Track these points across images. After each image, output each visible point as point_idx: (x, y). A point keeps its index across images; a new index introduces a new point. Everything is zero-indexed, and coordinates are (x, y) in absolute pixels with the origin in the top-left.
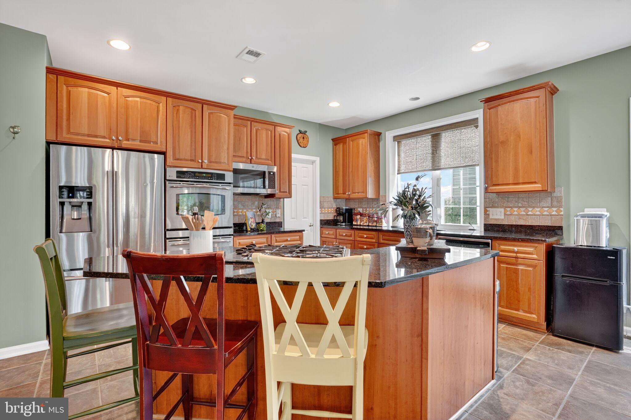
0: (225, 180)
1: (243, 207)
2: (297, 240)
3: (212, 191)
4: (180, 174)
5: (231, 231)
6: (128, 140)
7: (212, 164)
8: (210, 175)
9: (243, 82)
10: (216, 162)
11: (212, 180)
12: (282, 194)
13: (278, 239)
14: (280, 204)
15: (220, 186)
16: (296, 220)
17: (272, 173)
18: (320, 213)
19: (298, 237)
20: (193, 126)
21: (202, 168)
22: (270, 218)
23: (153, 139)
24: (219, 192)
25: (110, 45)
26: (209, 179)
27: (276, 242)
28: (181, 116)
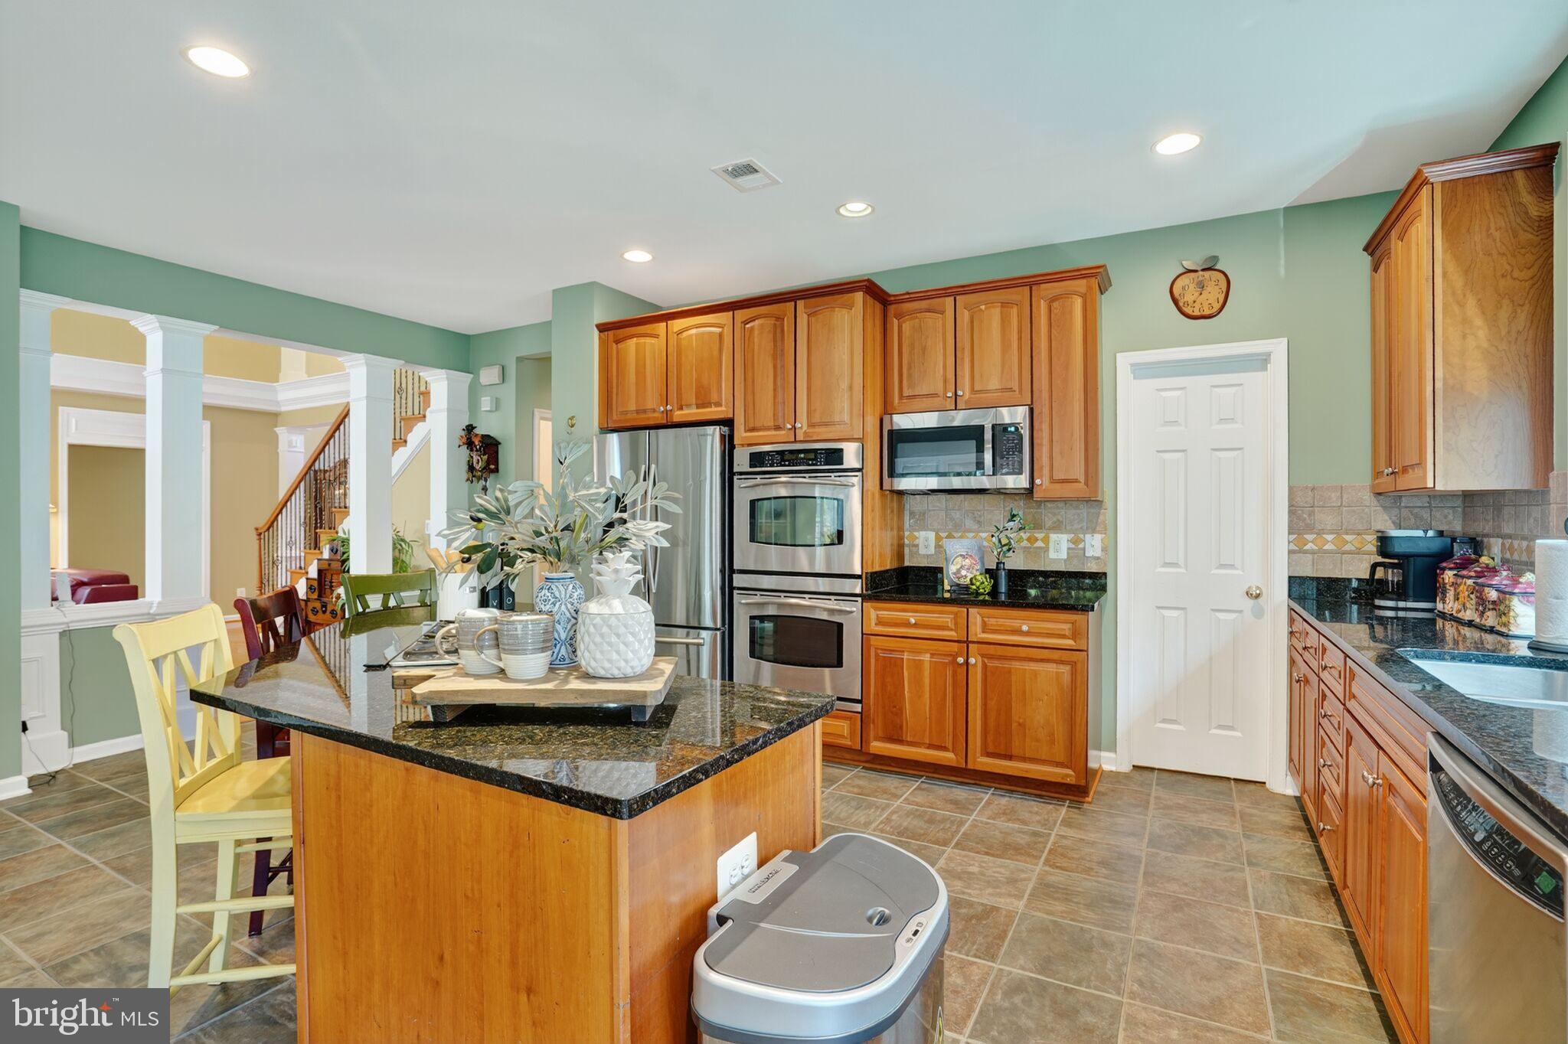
0: (842, 464)
1: (976, 527)
2: (1063, 637)
3: (817, 492)
4: (757, 459)
5: (857, 587)
6: (681, 408)
7: (817, 430)
8: (812, 456)
9: (843, 216)
10: (826, 424)
11: (816, 465)
12: (1058, 486)
13: (992, 621)
14: (1101, 517)
15: (833, 477)
16: (1182, 570)
17: (1013, 429)
18: (1290, 552)
19: (1069, 626)
20: (777, 354)
21: (795, 441)
22: (1065, 560)
23: (714, 397)
24: (828, 493)
25: (623, 258)
26: (809, 465)
27: (983, 632)
28: (756, 340)
